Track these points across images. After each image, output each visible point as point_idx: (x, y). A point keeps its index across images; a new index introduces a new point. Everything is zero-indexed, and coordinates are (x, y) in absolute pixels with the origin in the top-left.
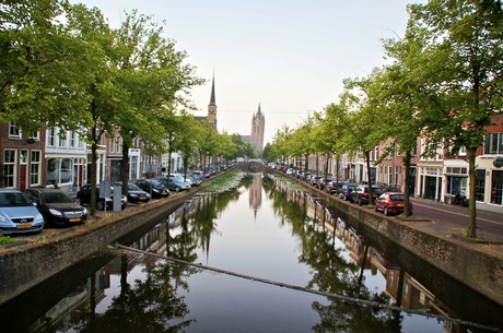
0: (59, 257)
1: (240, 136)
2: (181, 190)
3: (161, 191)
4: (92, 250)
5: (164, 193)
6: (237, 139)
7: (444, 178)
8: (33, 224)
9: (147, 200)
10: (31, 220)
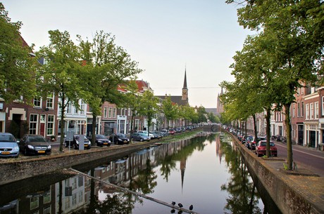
0: (22, 171)
1: (204, 109)
2: (144, 141)
3: (124, 140)
4: (51, 170)
5: (125, 141)
6: (202, 110)
7: (320, 132)
8: (11, 152)
9: (109, 145)
10: (11, 150)
